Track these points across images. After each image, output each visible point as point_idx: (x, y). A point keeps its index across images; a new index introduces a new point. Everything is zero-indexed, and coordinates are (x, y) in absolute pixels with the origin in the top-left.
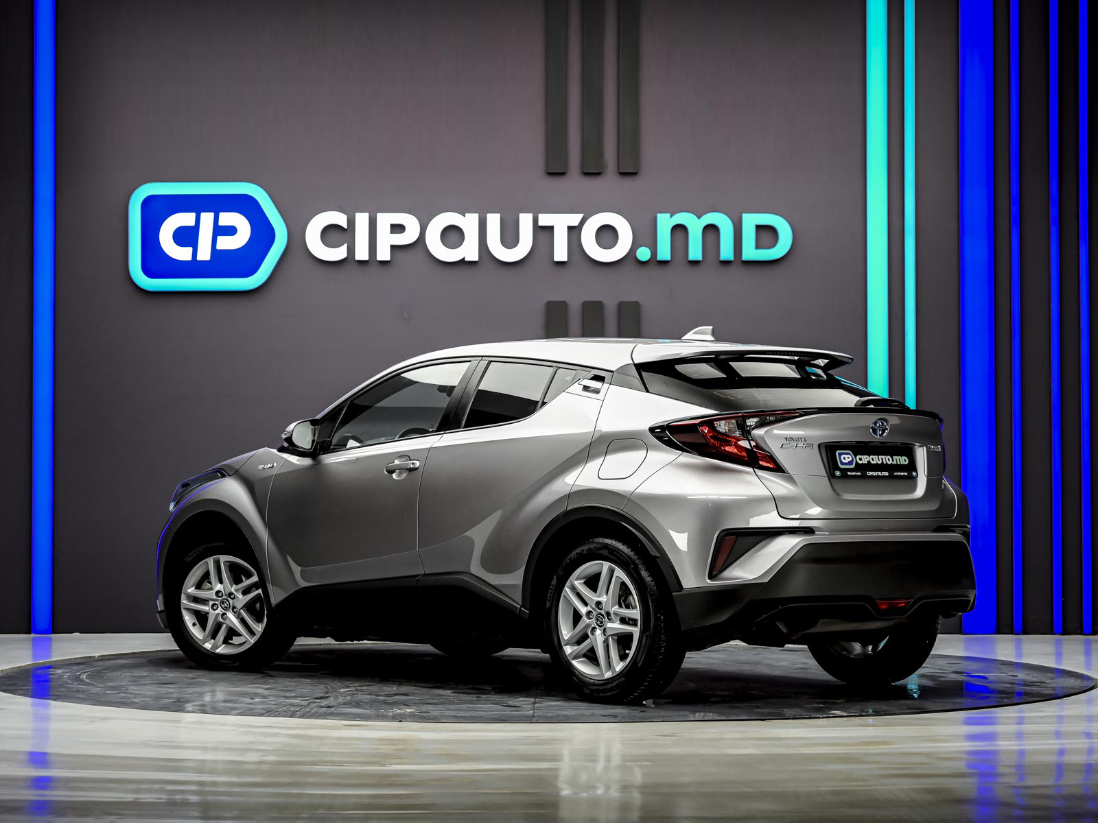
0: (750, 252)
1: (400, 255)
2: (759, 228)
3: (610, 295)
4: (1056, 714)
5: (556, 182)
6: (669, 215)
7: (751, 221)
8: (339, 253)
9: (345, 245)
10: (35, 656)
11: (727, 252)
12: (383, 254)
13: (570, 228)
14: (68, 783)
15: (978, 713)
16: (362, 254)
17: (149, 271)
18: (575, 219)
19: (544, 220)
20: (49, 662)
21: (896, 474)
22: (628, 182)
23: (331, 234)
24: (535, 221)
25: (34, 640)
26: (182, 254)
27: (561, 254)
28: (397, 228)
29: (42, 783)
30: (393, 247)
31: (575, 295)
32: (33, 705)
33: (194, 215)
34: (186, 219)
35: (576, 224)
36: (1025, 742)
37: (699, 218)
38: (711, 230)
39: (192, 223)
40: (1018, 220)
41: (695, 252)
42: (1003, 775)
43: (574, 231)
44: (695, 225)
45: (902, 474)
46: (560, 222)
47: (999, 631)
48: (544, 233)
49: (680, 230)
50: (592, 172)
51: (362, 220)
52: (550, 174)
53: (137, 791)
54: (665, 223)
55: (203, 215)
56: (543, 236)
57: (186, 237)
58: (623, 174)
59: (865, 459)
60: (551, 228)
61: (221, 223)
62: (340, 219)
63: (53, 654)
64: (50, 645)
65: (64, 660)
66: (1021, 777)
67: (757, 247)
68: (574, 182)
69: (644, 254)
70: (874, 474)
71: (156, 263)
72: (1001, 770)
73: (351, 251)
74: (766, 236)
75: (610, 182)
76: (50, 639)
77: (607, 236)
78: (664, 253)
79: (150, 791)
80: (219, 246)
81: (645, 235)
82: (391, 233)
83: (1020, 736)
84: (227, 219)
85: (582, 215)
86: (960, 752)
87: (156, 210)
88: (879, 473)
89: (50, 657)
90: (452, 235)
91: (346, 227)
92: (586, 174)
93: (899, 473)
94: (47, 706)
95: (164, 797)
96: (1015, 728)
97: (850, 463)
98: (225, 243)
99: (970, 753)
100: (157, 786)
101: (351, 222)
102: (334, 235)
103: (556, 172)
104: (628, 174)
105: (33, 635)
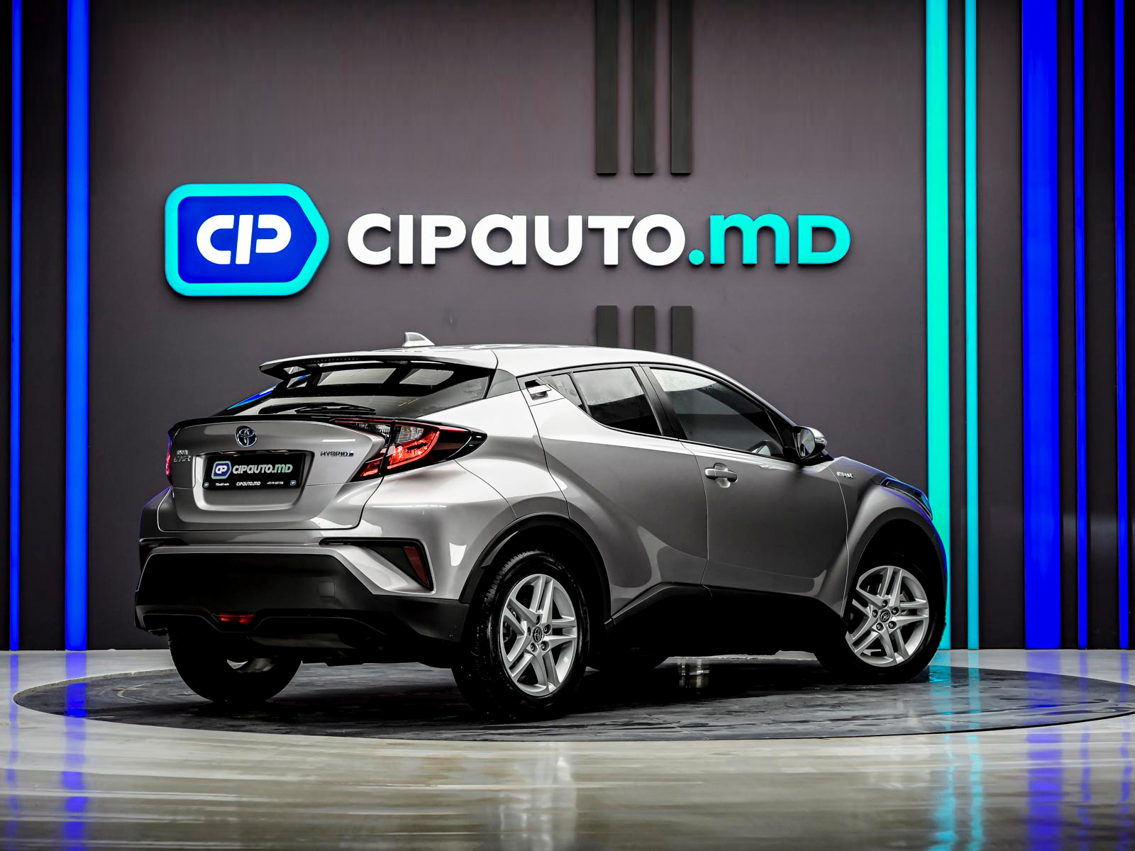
0: (807, 255)
1: (446, 258)
2: (816, 230)
3: (662, 301)
4: (1123, 731)
5: (606, 184)
6: (723, 217)
7: (806, 223)
8: (383, 257)
9: (389, 249)
10: (69, 674)
11: (782, 256)
12: (428, 257)
13: (621, 231)
14: (103, 804)
15: (1041, 730)
16: (406, 257)
17: (186, 276)
18: (625, 222)
19: (594, 222)
20: (84, 679)
21: (269, 483)
22: (680, 183)
23: (374, 236)
24: (585, 223)
25: (68, 656)
26: (221, 258)
27: (611, 257)
28: (443, 231)
29: (76, 805)
30: (438, 251)
31: (625, 299)
32: (67, 723)
33: (231, 218)
34: (225, 221)
35: (627, 227)
36: (1090, 760)
37: (754, 220)
38: (766, 231)
39: (231, 226)
40: (1084, 224)
41: (750, 256)
42: (1067, 794)
43: (625, 234)
44: (750, 228)
45: (277, 483)
46: (611, 224)
47: (1063, 646)
48: (594, 236)
49: (734, 232)
50: (643, 172)
51: (406, 222)
52: (600, 175)
53: (175, 813)
54: (719, 225)
55: (242, 217)
56: (593, 239)
57: (225, 240)
58: (675, 175)
59: (241, 469)
60: (601, 231)
61: (261, 226)
62: (384, 221)
63: (88, 670)
64: (85, 661)
65: (99, 677)
66: (1087, 796)
67: (814, 250)
68: (625, 183)
69: (697, 257)
70: (245, 484)
71: (194, 267)
72: (1066, 788)
73: (395, 254)
74: (823, 239)
75: (661, 183)
76: (85, 656)
77: (658, 238)
78: (718, 256)
79: (188, 812)
80: (259, 250)
81: (698, 237)
82: (436, 236)
83: (1084, 753)
84: (266, 221)
85: (633, 217)
86: (1021, 771)
87: (193, 212)
88: (250, 483)
89: (85, 674)
90: (500, 238)
91: (389, 230)
92: (637, 175)
93: (273, 483)
94: (82, 724)
95: (203, 818)
96: (1079, 745)
97: (224, 474)
98: (264, 246)
99: (1032, 771)
100: (195, 807)
101: (395, 225)
102: (376, 238)
103: (606, 172)
104: (680, 175)
105: (67, 651)
